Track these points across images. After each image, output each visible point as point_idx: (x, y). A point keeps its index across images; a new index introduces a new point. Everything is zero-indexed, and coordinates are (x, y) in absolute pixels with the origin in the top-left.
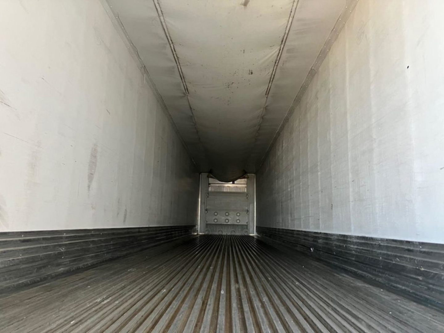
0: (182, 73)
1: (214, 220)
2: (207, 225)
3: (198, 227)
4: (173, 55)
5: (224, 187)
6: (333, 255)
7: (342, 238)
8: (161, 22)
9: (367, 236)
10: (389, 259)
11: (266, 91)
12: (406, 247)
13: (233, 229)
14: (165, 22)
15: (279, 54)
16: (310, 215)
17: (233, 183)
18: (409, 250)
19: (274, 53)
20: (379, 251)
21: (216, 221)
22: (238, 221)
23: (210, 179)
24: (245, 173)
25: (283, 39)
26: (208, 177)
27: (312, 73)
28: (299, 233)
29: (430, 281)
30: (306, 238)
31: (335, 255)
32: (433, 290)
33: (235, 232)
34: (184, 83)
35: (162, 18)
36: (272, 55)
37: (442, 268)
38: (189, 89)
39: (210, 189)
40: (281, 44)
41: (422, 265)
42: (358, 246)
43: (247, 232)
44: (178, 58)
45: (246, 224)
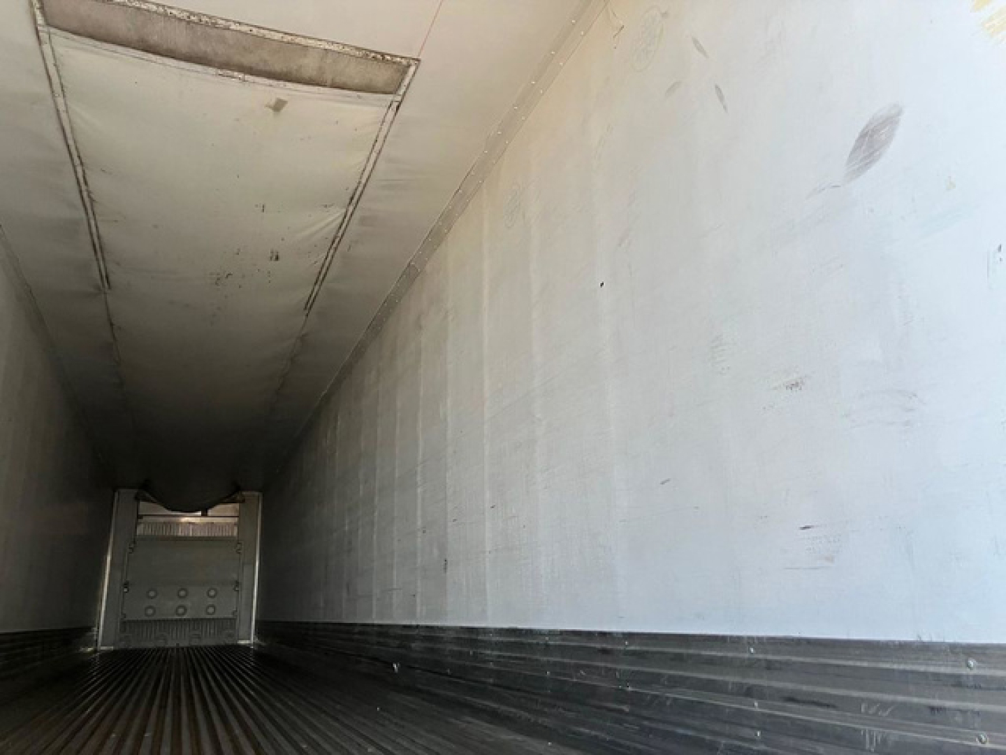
0: (99, 237)
1: (147, 608)
2: (126, 625)
3: (98, 632)
4: (81, 192)
5: (178, 524)
6: (446, 674)
7: (466, 636)
8: (58, 111)
9: (520, 627)
10: (565, 675)
11: (305, 301)
12: (598, 646)
13: (197, 632)
14: (67, 112)
15: (342, 224)
16: (395, 586)
17: (205, 515)
18: (605, 652)
19: (333, 221)
20: (545, 659)
21: (150, 611)
22: (211, 610)
23: (143, 505)
24: (238, 489)
25: (354, 194)
26: (137, 499)
27: (411, 275)
28: (369, 629)
29: (645, 713)
30: (382, 640)
31: (450, 676)
32: (651, 730)
33: (199, 638)
34: (101, 263)
35: (60, 100)
36: (328, 225)
37: (666, 683)
38: (112, 278)
39: (140, 530)
40: (350, 204)
41: (628, 681)
42: (500, 650)
43: (230, 636)
44: (92, 201)
45: (231, 616)
